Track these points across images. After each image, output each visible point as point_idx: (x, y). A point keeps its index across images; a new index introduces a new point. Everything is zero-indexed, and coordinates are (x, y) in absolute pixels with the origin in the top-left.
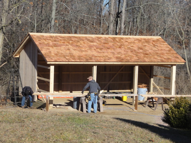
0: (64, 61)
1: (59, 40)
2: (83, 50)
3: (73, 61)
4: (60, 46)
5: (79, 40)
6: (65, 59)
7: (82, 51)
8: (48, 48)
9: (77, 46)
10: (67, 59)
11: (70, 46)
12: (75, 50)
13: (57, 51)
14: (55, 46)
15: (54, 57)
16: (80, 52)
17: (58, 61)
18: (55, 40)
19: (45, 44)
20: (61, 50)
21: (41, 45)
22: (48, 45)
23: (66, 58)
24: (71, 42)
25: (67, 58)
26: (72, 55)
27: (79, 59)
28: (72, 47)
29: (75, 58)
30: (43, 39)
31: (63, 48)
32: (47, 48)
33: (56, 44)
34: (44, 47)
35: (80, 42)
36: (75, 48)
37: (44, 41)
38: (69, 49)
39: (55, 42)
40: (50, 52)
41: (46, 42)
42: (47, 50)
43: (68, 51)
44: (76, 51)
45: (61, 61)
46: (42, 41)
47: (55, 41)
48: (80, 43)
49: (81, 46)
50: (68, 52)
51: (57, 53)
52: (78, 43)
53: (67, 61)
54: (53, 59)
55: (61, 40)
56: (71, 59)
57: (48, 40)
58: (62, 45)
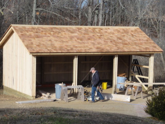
0: (46, 52)
1: (40, 31)
4: (42, 37)
12: (56, 41)
16: (61, 43)
19: (27, 35)
20: (43, 41)
21: (23, 36)
23: (48, 49)
24: (52, 33)
26: (53, 46)
27: (60, 50)
28: (53, 38)
31: (45, 39)
33: (38, 35)
34: (26, 39)
40: (32, 43)
42: (29, 41)
43: (50, 42)
45: (43, 52)
47: (37, 32)
49: (62, 37)
51: (39, 44)
52: (60, 34)
53: (49, 52)
54: (35, 50)
56: (52, 50)
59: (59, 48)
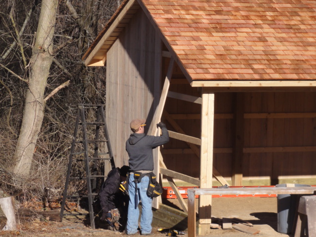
0: (247, 77)
1: (230, 9)
2: (311, 40)
3: (277, 76)
4: (235, 28)
5: (297, 10)
6: (251, 71)
7: (307, 45)
8: (196, 34)
9: (290, 27)
10: (256, 71)
11: (267, 29)
12: (282, 40)
13: (224, 47)
14: (219, 27)
15: (213, 66)
16: (300, 48)
17: (227, 77)
18: (219, 9)
19: (186, 21)
20: (237, 41)
21: (173, 25)
22: (194, 25)
23: (253, 69)
24: (269, 14)
25: (256, 66)
26: (272, 57)
27: (296, 70)
28: (272, 30)
29: (284, 66)
30: (178, 8)
31: (243, 34)
32: (190, 34)
33: (223, 22)
34: (183, 34)
35: (301, 14)
36: (284, 35)
37: (183, 12)
38: (262, 39)
39: (218, 17)
40: (202, 49)
41: (187, 17)
42: (193, 42)
43: (262, 44)
44: (286, 43)
45: (237, 77)
46: (175, 12)
47: (218, 12)
48: (299, 18)
49: (302, 27)
50: (260, 47)
51: (224, 53)
52: (294, 18)
53: (256, 76)
54: (211, 71)
55: (237, 9)
56: (268, 71)
57: (196, 9)
58: (241, 26)
59: (292, 67)
